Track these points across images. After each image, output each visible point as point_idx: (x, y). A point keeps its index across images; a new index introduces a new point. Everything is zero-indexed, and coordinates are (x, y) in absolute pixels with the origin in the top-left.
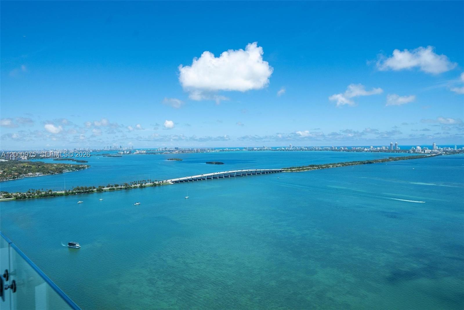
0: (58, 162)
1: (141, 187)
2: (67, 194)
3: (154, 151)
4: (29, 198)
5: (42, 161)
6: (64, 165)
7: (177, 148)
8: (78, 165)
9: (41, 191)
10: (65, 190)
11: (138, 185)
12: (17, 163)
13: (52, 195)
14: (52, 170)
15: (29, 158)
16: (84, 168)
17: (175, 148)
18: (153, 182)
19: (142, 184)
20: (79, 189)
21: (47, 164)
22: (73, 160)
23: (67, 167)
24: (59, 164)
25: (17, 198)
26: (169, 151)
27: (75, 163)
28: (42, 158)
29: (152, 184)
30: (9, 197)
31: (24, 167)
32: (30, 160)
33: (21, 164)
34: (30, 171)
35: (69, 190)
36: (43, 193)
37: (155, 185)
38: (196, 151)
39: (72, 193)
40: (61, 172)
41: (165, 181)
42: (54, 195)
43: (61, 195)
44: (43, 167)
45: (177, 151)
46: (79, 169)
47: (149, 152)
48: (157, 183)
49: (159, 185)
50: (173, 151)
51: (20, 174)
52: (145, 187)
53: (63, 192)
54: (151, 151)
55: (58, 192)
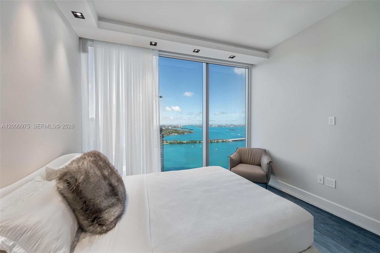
0: (183, 130)
1: (217, 142)
2: (187, 143)
3: (221, 126)
4: (174, 143)
5: (177, 129)
6: (185, 131)
7: (232, 125)
8: (190, 131)
9: (178, 141)
10: (187, 141)
11: (216, 141)
12: (168, 130)
13: (182, 143)
14: (180, 133)
15: (172, 128)
16: (192, 132)
17: (231, 125)
18: (223, 140)
19: (218, 141)
20: (191, 141)
21: (179, 130)
22: (188, 129)
23: (186, 132)
24: (183, 131)
25: (170, 143)
26: (228, 126)
27: (188, 130)
28: (176, 128)
29: (222, 141)
30: (167, 143)
31: (171, 131)
32: (172, 129)
33: (170, 130)
34: (173, 133)
35: (188, 141)
36: (179, 142)
37: (223, 141)
38: (242, 126)
39: (189, 142)
40: (184, 134)
41: (228, 140)
42: (183, 143)
43: (185, 143)
44: (177, 131)
45: (232, 126)
46: (190, 133)
47: (219, 126)
48: (224, 140)
49: (225, 141)
50: (230, 126)
51: (170, 134)
52: (219, 142)
53: (186, 142)
54: (220, 126)
55: (184, 142)
